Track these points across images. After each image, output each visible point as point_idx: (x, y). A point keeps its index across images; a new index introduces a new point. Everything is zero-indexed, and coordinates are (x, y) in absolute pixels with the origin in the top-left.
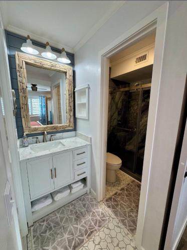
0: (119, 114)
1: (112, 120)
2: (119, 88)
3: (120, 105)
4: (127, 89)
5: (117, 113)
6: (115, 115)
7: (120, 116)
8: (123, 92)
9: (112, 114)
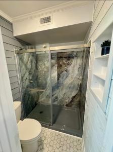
0: (30, 74)
1: (24, 81)
2: (26, 49)
3: (29, 65)
4: (33, 50)
5: (27, 73)
6: (25, 75)
7: (32, 76)
8: (30, 53)
9: (23, 75)
